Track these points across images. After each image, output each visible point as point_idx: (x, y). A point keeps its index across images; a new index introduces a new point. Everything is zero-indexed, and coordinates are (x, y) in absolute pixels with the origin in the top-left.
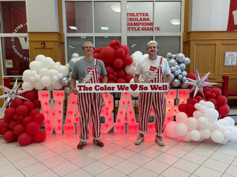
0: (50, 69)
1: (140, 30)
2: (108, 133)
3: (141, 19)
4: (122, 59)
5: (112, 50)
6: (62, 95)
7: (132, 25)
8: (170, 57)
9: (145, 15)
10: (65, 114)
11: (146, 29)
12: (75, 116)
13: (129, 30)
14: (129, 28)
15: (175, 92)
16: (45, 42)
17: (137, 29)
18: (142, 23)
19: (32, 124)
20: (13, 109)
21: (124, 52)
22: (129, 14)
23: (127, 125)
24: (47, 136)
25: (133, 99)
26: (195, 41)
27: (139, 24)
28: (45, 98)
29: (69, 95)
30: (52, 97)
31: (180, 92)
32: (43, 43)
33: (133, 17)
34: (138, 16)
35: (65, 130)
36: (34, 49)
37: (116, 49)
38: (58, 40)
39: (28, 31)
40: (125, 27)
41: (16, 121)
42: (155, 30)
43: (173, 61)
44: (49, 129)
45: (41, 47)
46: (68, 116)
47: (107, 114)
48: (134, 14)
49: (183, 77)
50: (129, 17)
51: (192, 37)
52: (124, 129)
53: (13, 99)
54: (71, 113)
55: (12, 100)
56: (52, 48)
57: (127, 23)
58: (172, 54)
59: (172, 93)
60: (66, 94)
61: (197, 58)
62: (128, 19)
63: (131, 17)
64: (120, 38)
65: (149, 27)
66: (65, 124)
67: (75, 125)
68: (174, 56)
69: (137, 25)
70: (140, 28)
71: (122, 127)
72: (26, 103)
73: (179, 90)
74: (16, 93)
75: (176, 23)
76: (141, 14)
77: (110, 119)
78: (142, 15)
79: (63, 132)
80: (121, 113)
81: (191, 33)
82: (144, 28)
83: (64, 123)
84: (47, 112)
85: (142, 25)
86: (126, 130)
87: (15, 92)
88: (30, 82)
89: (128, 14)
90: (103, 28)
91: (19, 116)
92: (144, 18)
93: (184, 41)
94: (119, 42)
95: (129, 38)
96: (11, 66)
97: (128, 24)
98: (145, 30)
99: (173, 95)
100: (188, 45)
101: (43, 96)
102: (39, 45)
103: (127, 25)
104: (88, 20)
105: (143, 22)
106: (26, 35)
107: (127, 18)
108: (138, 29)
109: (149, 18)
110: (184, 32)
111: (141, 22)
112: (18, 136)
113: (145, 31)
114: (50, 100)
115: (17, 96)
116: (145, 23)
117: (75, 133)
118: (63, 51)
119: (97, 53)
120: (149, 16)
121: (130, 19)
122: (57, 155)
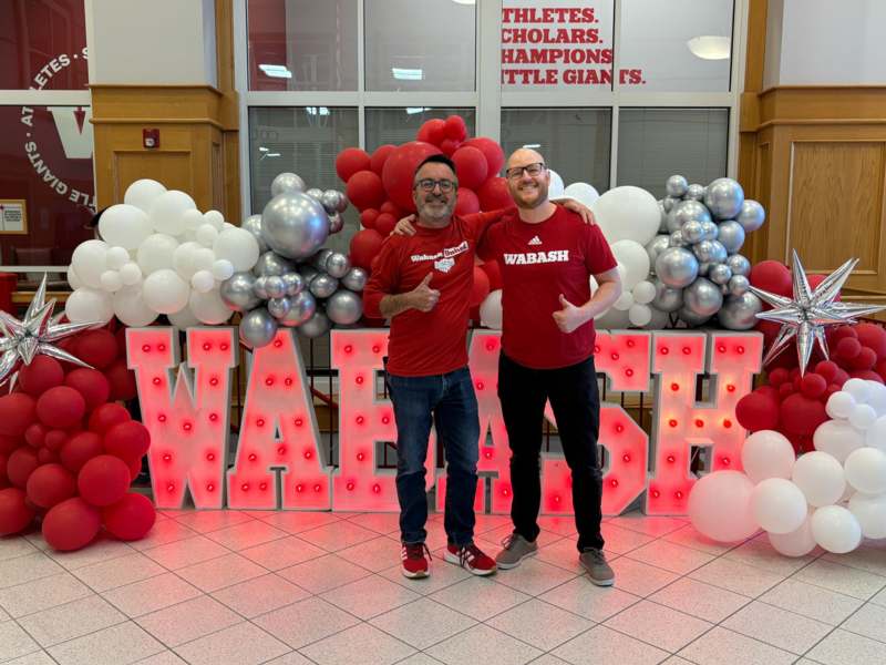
0: (181, 239)
1: (556, 81)
3: (563, 33)
4: (475, 190)
6: (225, 346)
7: (526, 61)
8: (680, 191)
9: (580, 16)
10: (234, 430)
11: (584, 79)
12: (277, 436)
13: (512, 81)
14: (512, 73)
15: (700, 348)
16: (159, 128)
17: (543, 76)
18: (567, 51)
19: (101, 464)
20: (27, 401)
21: (484, 163)
22: (511, 11)
23: (493, 480)
24: (159, 517)
26: (790, 129)
27: (554, 55)
28: (155, 357)
29: (251, 351)
30: (183, 358)
31: (721, 347)
32: (152, 132)
33: (529, 26)
34: (552, 20)
35: (233, 495)
36: (114, 157)
38: (214, 121)
39: (93, 80)
40: (492, 66)
41: (34, 450)
42: (622, 81)
43: (691, 208)
44: (171, 487)
45: (143, 149)
46: (249, 438)
48: (533, 11)
49: (733, 275)
50: (512, 25)
51: (781, 110)
52: (481, 495)
53: (28, 361)
54: (261, 423)
56: (187, 154)
57: (504, 51)
58: (689, 184)
59: (686, 350)
60: (241, 344)
61: (802, 202)
62: (507, 35)
63: (521, 26)
64: (470, 113)
65: (598, 67)
66: (235, 469)
67: (274, 472)
68: (696, 189)
69: (545, 61)
70: (556, 72)
72: (77, 376)
73: (716, 335)
74: (40, 333)
75: (714, 50)
76: (561, 11)
78: (567, 16)
79: (225, 504)
81: (778, 95)
82: (574, 72)
83: (230, 466)
84: (162, 418)
85: (567, 61)
86: (488, 502)
87: (36, 332)
88: (100, 291)
89: (507, 12)
90: (400, 73)
91: (47, 428)
92: (574, 31)
93: (745, 130)
95: (511, 115)
96: (19, 227)
97: (507, 56)
98: (581, 81)
99: (692, 358)
100: (762, 147)
101: (147, 349)
102: (134, 140)
103: (503, 61)
104: (338, 39)
105: (572, 47)
106: (82, 97)
107: (504, 30)
108: (550, 79)
109: (596, 31)
110: (745, 91)
111: (562, 46)
112: (43, 512)
113: (576, 86)
114: (173, 366)
115: (43, 348)
116: (582, 52)
117: (275, 507)
118: (233, 167)
119: (367, 172)
120: (597, 21)
121: (516, 37)
122: (200, 593)
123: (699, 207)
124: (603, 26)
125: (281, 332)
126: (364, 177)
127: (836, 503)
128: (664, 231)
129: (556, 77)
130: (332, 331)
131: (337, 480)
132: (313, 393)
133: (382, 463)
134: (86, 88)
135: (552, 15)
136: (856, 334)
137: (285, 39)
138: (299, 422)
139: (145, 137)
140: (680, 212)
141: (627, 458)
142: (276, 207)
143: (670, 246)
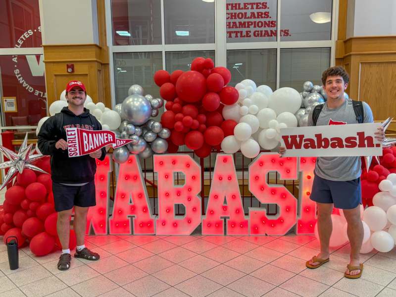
1: (250, 36)
2: (191, 235)
3: (253, 14)
4: (218, 93)
5: (199, 78)
7: (237, 27)
8: (310, 89)
9: (261, 6)
10: (112, 199)
11: (263, 35)
12: (131, 202)
13: (230, 36)
14: (231, 33)
16: (74, 64)
17: (244, 34)
18: (255, 22)
21: (222, 81)
22: (230, 4)
23: (227, 220)
25: (237, 170)
27: (249, 24)
32: (71, 66)
33: (238, 11)
34: (248, 8)
35: (112, 230)
36: (54, 77)
37: (206, 75)
38: (98, 60)
39: (44, 44)
41: (25, 211)
42: (281, 36)
43: (315, 96)
45: (67, 73)
46: (118, 203)
47: (189, 199)
48: (239, 4)
50: (230, 11)
52: (222, 227)
53: (21, 172)
54: (123, 196)
55: (18, 172)
56: (87, 75)
57: (227, 23)
58: (314, 85)
59: (314, 161)
61: (364, 90)
62: (228, 16)
63: (234, 11)
64: (212, 53)
65: (268, 29)
66: (112, 217)
67: (130, 218)
68: (317, 87)
69: (245, 27)
70: (250, 32)
71: (218, 225)
72: (43, 177)
74: (26, 159)
75: (323, 19)
76: (252, 4)
77: (194, 209)
78: (255, 6)
79: (108, 233)
80: (216, 197)
82: (258, 31)
83: (110, 215)
85: (255, 27)
86: (225, 229)
87: (24, 158)
89: (228, 5)
91: (30, 202)
92: (258, 13)
93: (338, 57)
94: (212, 61)
95: (230, 53)
96: (13, 109)
97: (228, 25)
100: (345, 65)
102: (63, 70)
104: (152, 19)
105: (257, 20)
106: (39, 51)
107: (227, 14)
108: (248, 35)
109: (268, 13)
110: (338, 39)
111: (253, 20)
112: (30, 239)
113: (260, 37)
115: (27, 165)
116: (262, 22)
117: (130, 234)
118: (107, 80)
119: (169, 83)
120: (268, 8)
121: (232, 16)
122: (99, 274)
123: (318, 96)
124: (271, 10)
125: (131, 156)
126: (167, 86)
127: (383, 230)
128: (303, 107)
129: (250, 34)
130: (154, 155)
131: (158, 221)
132: (146, 180)
133: (177, 213)
134: (41, 47)
135: (248, 6)
136: (392, 152)
137: (128, 19)
138: (140, 196)
139: (67, 68)
140: (310, 98)
141: (288, 209)
142: (128, 102)
143: (306, 114)
